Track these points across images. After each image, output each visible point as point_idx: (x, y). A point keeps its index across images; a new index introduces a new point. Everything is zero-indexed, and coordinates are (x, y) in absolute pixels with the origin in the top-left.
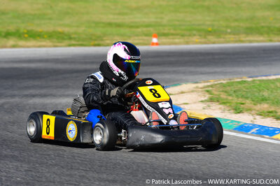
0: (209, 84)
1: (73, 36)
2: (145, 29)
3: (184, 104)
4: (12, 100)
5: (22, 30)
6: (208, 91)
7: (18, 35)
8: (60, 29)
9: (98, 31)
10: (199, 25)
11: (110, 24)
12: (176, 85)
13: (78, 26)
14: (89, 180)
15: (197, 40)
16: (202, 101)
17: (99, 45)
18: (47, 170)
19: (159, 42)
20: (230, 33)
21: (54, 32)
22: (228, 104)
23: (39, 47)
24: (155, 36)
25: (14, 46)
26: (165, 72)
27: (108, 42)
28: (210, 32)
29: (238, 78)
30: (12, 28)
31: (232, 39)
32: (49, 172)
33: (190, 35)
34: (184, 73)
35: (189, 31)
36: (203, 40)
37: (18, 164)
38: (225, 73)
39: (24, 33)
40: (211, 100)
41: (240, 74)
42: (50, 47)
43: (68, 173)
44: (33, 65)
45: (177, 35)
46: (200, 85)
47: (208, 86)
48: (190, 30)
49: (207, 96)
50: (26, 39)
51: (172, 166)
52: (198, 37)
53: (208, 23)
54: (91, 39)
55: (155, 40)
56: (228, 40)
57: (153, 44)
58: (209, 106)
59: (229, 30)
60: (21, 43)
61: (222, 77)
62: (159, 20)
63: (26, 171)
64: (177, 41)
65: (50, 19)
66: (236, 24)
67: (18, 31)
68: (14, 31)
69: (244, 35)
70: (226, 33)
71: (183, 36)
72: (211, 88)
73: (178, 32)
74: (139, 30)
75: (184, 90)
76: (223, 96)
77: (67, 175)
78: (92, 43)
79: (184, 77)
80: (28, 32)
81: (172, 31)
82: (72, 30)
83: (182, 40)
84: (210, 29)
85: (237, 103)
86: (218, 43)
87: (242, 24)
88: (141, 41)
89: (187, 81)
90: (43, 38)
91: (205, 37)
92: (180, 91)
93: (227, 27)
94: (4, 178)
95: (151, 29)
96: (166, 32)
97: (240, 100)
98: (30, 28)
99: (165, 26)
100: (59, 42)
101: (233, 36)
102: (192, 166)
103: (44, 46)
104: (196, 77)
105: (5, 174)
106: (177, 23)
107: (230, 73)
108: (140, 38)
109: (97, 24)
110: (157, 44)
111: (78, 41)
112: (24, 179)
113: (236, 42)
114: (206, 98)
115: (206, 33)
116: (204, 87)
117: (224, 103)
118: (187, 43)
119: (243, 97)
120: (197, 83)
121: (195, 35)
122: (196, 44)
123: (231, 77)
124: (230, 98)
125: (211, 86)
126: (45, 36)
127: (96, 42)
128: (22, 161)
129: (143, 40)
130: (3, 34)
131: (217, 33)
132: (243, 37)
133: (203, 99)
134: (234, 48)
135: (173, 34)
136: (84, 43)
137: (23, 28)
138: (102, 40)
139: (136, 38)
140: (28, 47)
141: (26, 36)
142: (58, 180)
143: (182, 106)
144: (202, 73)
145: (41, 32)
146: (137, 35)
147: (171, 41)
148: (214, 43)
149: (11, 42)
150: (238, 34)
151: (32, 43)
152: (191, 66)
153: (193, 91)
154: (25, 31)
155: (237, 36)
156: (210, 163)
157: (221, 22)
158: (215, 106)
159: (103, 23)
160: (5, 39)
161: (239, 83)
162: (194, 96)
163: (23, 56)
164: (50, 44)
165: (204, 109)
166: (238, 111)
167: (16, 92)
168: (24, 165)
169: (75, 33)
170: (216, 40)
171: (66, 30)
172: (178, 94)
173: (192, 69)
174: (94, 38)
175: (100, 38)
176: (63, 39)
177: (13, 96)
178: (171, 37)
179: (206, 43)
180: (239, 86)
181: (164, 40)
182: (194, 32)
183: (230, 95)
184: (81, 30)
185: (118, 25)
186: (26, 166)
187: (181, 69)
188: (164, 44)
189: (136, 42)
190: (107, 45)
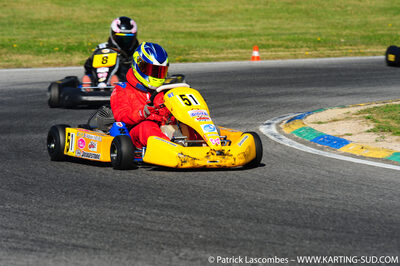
15: (307, 53)
17: (186, 61)
20: (345, 44)
24: (256, 49)
27: (196, 56)
28: (319, 42)
30: (72, 41)
31: (350, 51)
33: (296, 47)
35: (293, 42)
36: (315, 53)
45: (279, 46)
52: (307, 49)
54: (174, 53)
55: (256, 54)
56: (344, 52)
57: (253, 58)
59: (342, 40)
64: (281, 53)
67: (81, 44)
70: (340, 44)
71: (287, 47)
74: (230, 40)
78: (177, 59)
81: (271, 42)
83: (288, 53)
84: (319, 39)
86: (334, 56)
91: (315, 49)
96: (264, 42)
101: (351, 47)
108: (235, 50)
110: (258, 58)
113: (355, 54)
115: (316, 44)
118: (296, 57)
127: (182, 57)
129: (239, 53)
130: (64, 48)
131: (328, 43)
132: (363, 48)
135: (273, 46)
137: (86, 39)
138: (188, 54)
139: (230, 51)
146: (231, 48)
147: (273, 53)
148: (328, 56)
149: (77, 58)
154: (90, 44)
155: (355, 48)
160: (68, 55)
170: (330, 52)
174: (177, 52)
175: (185, 51)
178: (272, 49)
181: (265, 53)
188: (267, 58)
189: (231, 56)
190: (197, 61)
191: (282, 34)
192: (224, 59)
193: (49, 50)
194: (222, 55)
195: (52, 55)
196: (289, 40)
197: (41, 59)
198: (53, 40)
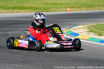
0: (89, 25)
1: (38, 8)
2: (65, 5)
3: (80, 33)
4: (17, 32)
5: (20, 6)
6: (89, 28)
7: (19, 8)
8: (34, 6)
9: (48, 6)
10: (85, 4)
11: (52, 4)
12: (77, 26)
13: (40, 5)
14: (45, 61)
15: (85, 9)
16: (87, 32)
17: (48, 11)
18: (30, 57)
19: (70, 10)
20: (97, 6)
21: (31, 7)
22: (96, 33)
23: (26, 12)
24: (69, 8)
25: (17, 12)
26: (73, 21)
27: (51, 10)
28: (89, 6)
29: (100, 23)
30: (16, 6)
31: (98, 9)
32: (30, 58)
33: (82, 7)
34: (80, 21)
36: (87, 9)
37: (19, 55)
38: (95, 21)
39: (20, 7)
40: (90, 31)
41: (101, 21)
42: (30, 12)
43: (38, 58)
44: (24, 19)
45: (77, 7)
46: (86, 26)
47: (89, 26)
48: (82, 5)
49: (89, 30)
50: (21, 9)
51: (76, 56)
52: (85, 8)
53: (89, 3)
54: (45, 9)
55: (69, 9)
56: (96, 9)
57: (68, 11)
58: (89, 34)
59: (96, 5)
60: (20, 11)
61: (94, 23)
62: (70, 2)
63: (22, 58)
64: (77, 9)
65: (30, 2)
66: (99, 3)
67: (18, 6)
68: (17, 6)
69: (102, 7)
70: (95, 6)
71: (79, 8)
72: (90, 27)
73: (78, 6)
74: (63, 6)
75: (80, 28)
76: (95, 30)
77: (37, 59)
78: (46, 11)
79: (80, 23)
80: (22, 7)
81: (75, 6)
82: (38, 6)
83: (79, 9)
84: (89, 5)
85: (100, 32)
86: (93, 10)
87: (101, 3)
88: (64, 10)
89: (81, 24)
90: (28, 9)
91: (87, 8)
92: (78, 28)
93: (96, 4)
94: (14, 60)
95: (67, 5)
96: (73, 6)
97: (101, 31)
98: (22, 6)
99: (73, 4)
100: (33, 11)
101: (98, 7)
102: (83, 55)
103: (28, 12)
104: (84, 23)
105: (15, 59)
106: (77, 3)
107: (97, 21)
108: (63, 8)
109: (47, 4)
110: (70, 11)
111: (40, 10)
112: (21, 60)
113: (99, 10)
114: (88, 31)
115: (88, 6)
116: (87, 27)
117: (95, 32)
118: (81, 10)
119: (102, 30)
120: (85, 25)
121: (84, 7)
122: (84, 11)
123: (97, 23)
124: (97, 30)
125: (90, 26)
126: (28, 8)
127: (47, 10)
128: (21, 54)
129: (64, 9)
130: (13, 8)
131: (92, 6)
132: (102, 8)
133: (87, 31)
134: (98, 12)
135: (75, 7)
136: (43, 11)
137: (20, 5)
138: (49, 10)
139: (62, 9)
140: (22, 12)
141: (21, 8)
142: (34, 61)
143: (79, 34)
144: (86, 21)
145: (27, 7)
146: (62, 8)
147: (75, 9)
148: (91, 10)
149: (16, 11)
150: (100, 7)
151: (23, 11)
152: (82, 19)
153: (83, 28)
154: (21, 7)
155: (100, 8)
156: (90, 54)
157: (94, 2)
158: (91, 33)
159: (50, 3)
160: (14, 10)
161: (101, 25)
162: (84, 30)
163: (20, 16)
164: (30, 11)
165: (87, 34)
166: (100, 35)
167: (18, 29)
168: (21, 56)
169: (39, 7)
170: (92, 9)
171: (36, 6)
172: (78, 29)
173: (83, 20)
174: (46, 9)
175: (48, 9)
176: (35, 9)
177: (17, 30)
178: (75, 8)
179: (88, 10)
180: (101, 26)
181: (72, 9)
182: (84, 6)
183: (97, 29)
184: (41, 6)
185: (55, 4)
186: (22, 56)
187: (79, 20)
188: (72, 11)
189: (62, 10)
190: (51, 11)
191: (79, 4)
192: (60, 11)
193: (8, 8)
194: (59, 10)
195: (9, 10)
196: (80, 5)
197: (5, 11)
198: (10, 5)
